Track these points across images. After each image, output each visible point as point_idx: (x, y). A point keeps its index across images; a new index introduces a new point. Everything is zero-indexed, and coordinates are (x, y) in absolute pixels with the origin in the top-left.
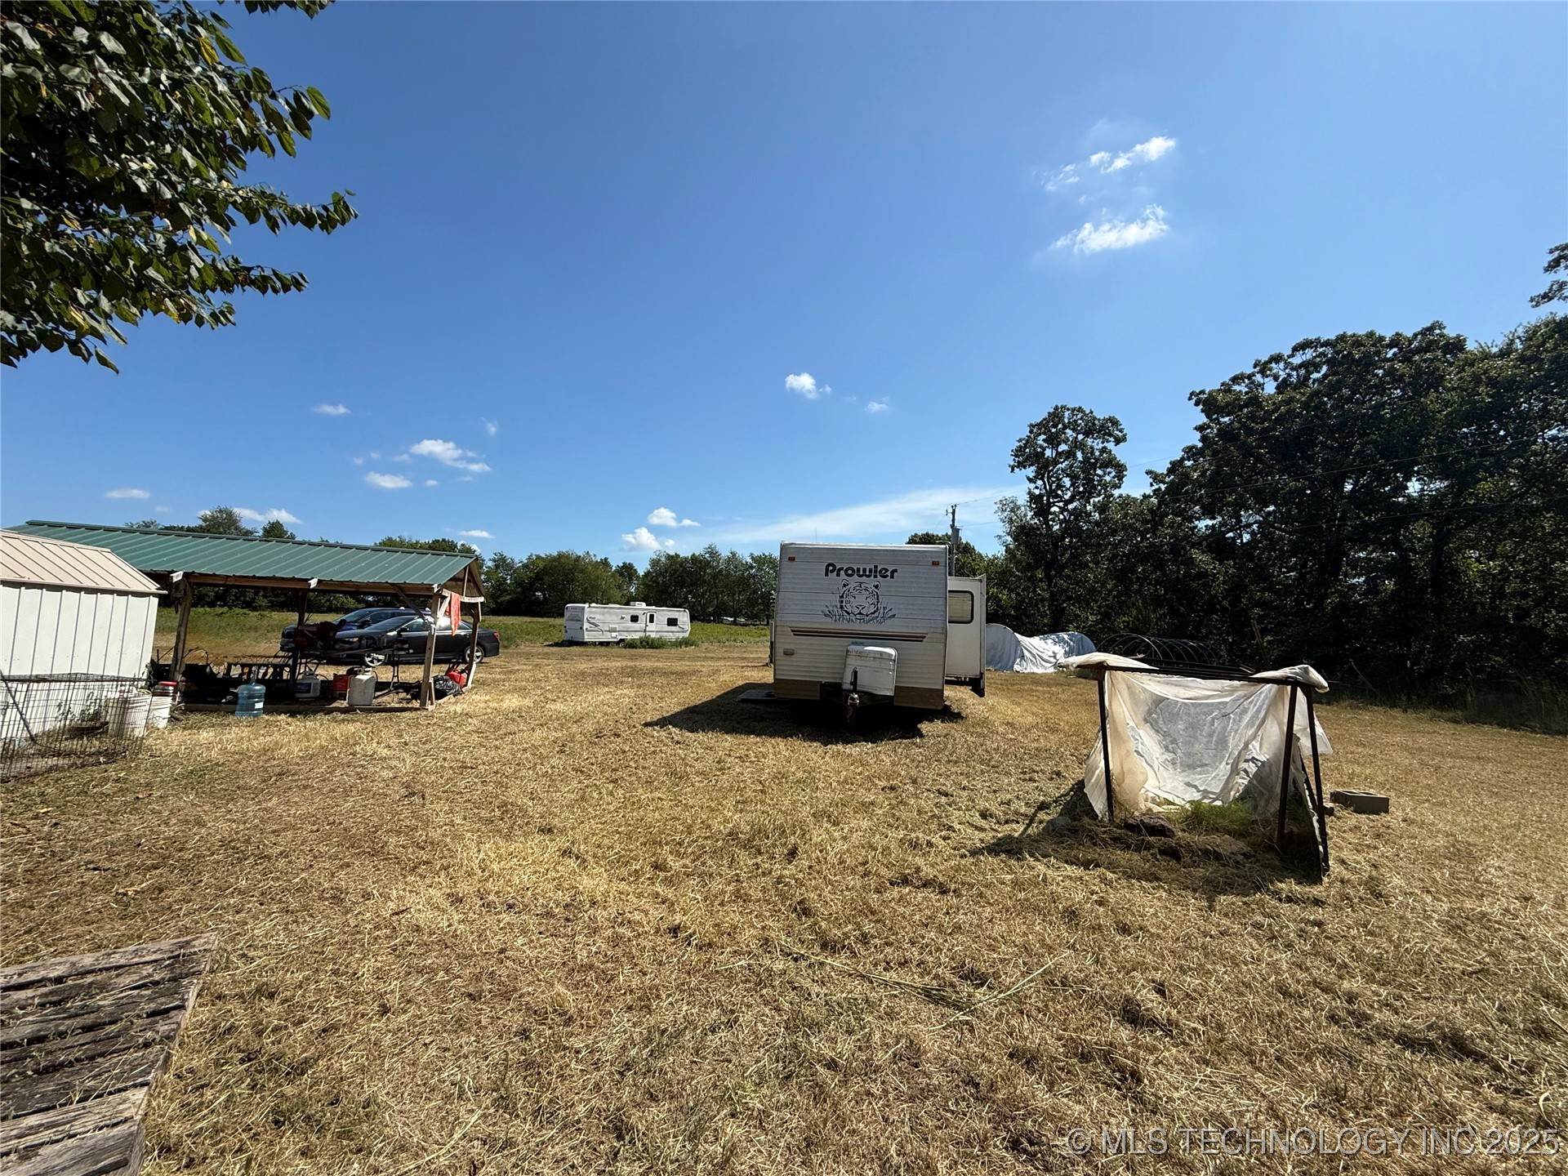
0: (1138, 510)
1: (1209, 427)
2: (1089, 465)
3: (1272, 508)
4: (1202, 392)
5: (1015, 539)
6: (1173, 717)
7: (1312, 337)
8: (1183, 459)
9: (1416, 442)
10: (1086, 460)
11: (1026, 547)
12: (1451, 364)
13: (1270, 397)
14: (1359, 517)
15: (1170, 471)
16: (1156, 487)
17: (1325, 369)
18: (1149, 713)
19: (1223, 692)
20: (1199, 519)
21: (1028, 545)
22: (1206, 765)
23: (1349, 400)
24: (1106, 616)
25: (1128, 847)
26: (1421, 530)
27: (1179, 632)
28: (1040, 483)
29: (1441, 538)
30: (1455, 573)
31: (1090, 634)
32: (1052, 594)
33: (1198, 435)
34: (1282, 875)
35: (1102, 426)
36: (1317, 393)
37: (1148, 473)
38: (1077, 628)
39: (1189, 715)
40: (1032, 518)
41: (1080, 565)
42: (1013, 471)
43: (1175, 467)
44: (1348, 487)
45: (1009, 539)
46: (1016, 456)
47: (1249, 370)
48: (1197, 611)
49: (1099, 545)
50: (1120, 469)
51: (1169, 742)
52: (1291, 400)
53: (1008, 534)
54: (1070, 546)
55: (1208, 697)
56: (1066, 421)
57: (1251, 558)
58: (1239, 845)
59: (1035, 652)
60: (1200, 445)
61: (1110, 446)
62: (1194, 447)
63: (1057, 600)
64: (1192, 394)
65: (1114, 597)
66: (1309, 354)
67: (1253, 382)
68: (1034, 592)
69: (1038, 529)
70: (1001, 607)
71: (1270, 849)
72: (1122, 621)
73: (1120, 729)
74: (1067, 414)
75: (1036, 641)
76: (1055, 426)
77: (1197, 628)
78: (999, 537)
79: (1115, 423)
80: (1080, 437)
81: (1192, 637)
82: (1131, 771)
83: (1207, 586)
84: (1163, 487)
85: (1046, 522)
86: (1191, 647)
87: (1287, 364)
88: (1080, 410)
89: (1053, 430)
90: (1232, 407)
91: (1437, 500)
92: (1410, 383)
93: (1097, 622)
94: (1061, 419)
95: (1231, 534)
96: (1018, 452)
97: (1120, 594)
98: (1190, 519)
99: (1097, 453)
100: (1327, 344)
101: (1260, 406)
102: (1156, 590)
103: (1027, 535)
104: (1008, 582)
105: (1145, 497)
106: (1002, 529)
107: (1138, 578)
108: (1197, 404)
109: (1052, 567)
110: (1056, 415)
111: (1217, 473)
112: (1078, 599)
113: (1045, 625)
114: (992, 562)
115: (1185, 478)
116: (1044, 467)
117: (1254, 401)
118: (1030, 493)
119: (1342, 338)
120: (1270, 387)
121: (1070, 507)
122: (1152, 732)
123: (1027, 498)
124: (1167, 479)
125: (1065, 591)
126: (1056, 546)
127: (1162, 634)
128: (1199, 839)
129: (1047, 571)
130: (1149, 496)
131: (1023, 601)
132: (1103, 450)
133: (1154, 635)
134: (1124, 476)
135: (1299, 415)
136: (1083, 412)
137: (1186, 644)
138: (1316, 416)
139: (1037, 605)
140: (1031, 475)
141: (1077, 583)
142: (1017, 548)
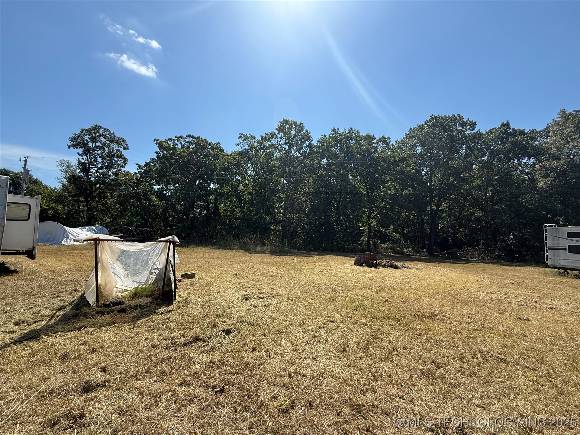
0: (132, 178)
1: (160, 153)
2: (111, 155)
3: (177, 185)
4: (158, 140)
5: (68, 181)
6: (129, 257)
7: (192, 135)
8: (150, 162)
9: (213, 173)
10: (109, 153)
11: (75, 185)
12: (221, 155)
13: (179, 149)
14: (199, 192)
15: (146, 165)
16: (139, 170)
17: (194, 145)
18: (119, 257)
19: (147, 246)
20: (155, 185)
21: (76, 185)
22: (140, 273)
23: (199, 157)
24: (115, 219)
25: (104, 314)
26: (212, 197)
27: (144, 225)
28: (85, 157)
29: (216, 200)
30: (219, 210)
31: (107, 226)
32: (88, 208)
33: (156, 155)
34: (160, 306)
35: (118, 140)
36: (191, 152)
37: (136, 164)
38: (101, 224)
39: (135, 255)
40: (79, 172)
41: (104, 197)
42: (69, 147)
43: (147, 164)
44: (197, 183)
45: (65, 180)
46: (72, 141)
47: (174, 138)
48: (152, 218)
49: (113, 189)
50: (125, 161)
51: (126, 267)
52: (184, 152)
53: (65, 178)
54: (99, 188)
55: (142, 249)
56: (101, 133)
57: (170, 201)
58: (150, 300)
59: (75, 235)
60: (156, 159)
61: (122, 149)
62: (154, 159)
63: (91, 211)
64: (155, 139)
65: (119, 211)
66: (190, 139)
67: (174, 142)
68: (79, 207)
69: (82, 178)
70: (58, 213)
71: (159, 298)
72: (121, 221)
73: (105, 265)
74: (101, 130)
75: (77, 230)
76: (95, 134)
77: (151, 224)
78: (59, 179)
79: (124, 141)
80: (108, 142)
81: (149, 227)
82: (110, 282)
83: (156, 209)
84: (142, 171)
85: (87, 175)
86: (148, 231)
87: (185, 140)
88: (108, 130)
89: (94, 135)
90: (167, 149)
91: (216, 190)
92: (212, 157)
93: (111, 221)
94: (98, 131)
95: (164, 192)
96: (73, 139)
97: (122, 210)
98: (152, 185)
99: (115, 151)
100: (195, 138)
101: (176, 151)
102: (137, 210)
103: (76, 180)
104: (63, 201)
105: (135, 173)
106: (61, 175)
107: (130, 205)
108: (156, 144)
109: (89, 196)
110: (96, 129)
111: (161, 170)
112: (102, 211)
113: (83, 222)
114: (53, 191)
115: (150, 169)
116: (87, 151)
117: (174, 149)
118: (79, 160)
119: (199, 138)
120: (179, 146)
121: (100, 171)
122: (120, 264)
123: (77, 162)
124: (144, 168)
125: (95, 208)
126: (92, 187)
127: (138, 226)
128: (134, 302)
129: (86, 198)
130: (137, 173)
131: (71, 211)
132: (118, 151)
133: (134, 227)
134: (126, 163)
135: (186, 157)
136: (109, 131)
137: (146, 230)
138: (191, 159)
139: (79, 213)
140: (81, 152)
141: (102, 205)
142: (70, 185)
